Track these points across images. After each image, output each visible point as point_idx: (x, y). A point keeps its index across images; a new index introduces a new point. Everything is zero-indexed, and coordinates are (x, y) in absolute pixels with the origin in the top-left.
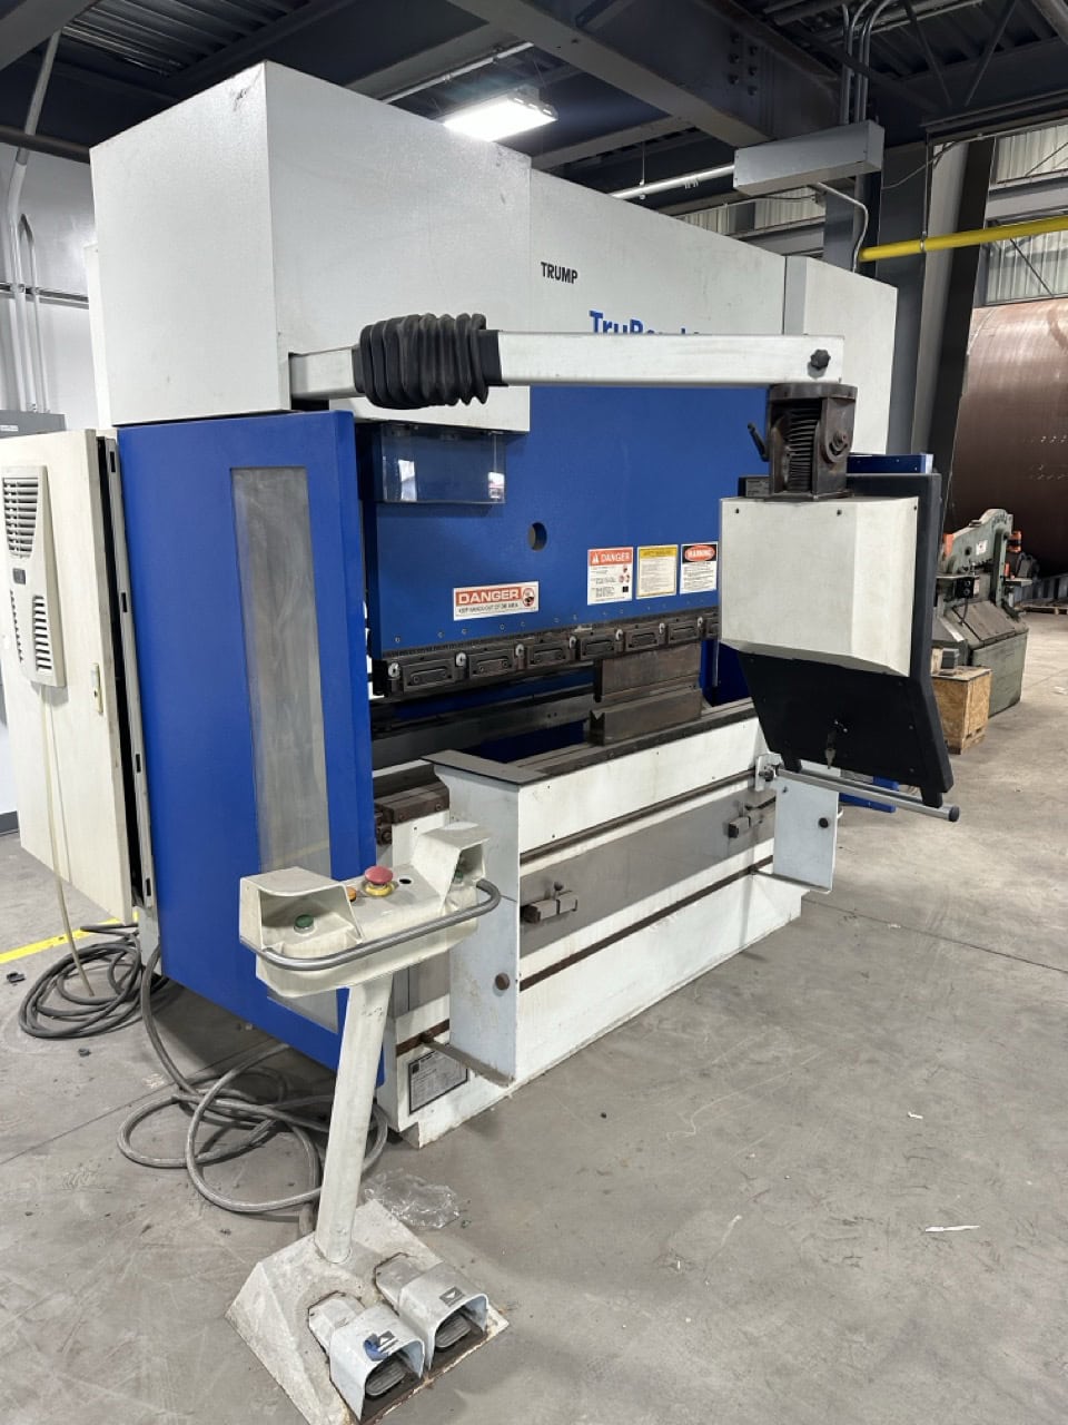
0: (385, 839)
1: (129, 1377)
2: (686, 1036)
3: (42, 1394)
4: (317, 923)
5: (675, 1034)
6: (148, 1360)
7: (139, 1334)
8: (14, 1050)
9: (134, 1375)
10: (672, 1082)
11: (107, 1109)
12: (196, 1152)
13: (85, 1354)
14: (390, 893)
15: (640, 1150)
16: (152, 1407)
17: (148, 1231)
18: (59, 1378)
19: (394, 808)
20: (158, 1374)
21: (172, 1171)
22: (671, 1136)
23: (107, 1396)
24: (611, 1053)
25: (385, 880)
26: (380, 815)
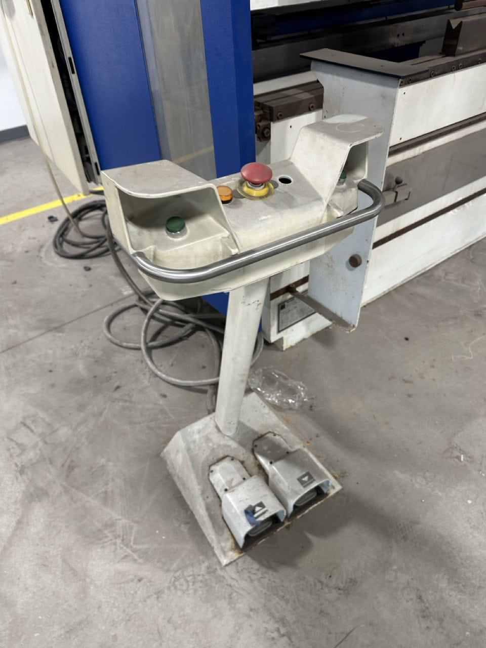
0: (265, 136)
1: (100, 491)
2: (464, 286)
3: (51, 494)
4: (190, 226)
5: (456, 284)
6: (113, 480)
7: (108, 460)
8: (50, 264)
9: (103, 489)
10: (455, 318)
11: (98, 306)
12: (148, 341)
13: (77, 470)
14: (269, 194)
15: (433, 367)
16: (113, 514)
17: (118, 390)
18: (61, 485)
19: (273, 106)
20: (118, 491)
21: (133, 351)
22: (455, 358)
23: (88, 501)
24: (412, 294)
25: (263, 180)
26: (261, 112)
